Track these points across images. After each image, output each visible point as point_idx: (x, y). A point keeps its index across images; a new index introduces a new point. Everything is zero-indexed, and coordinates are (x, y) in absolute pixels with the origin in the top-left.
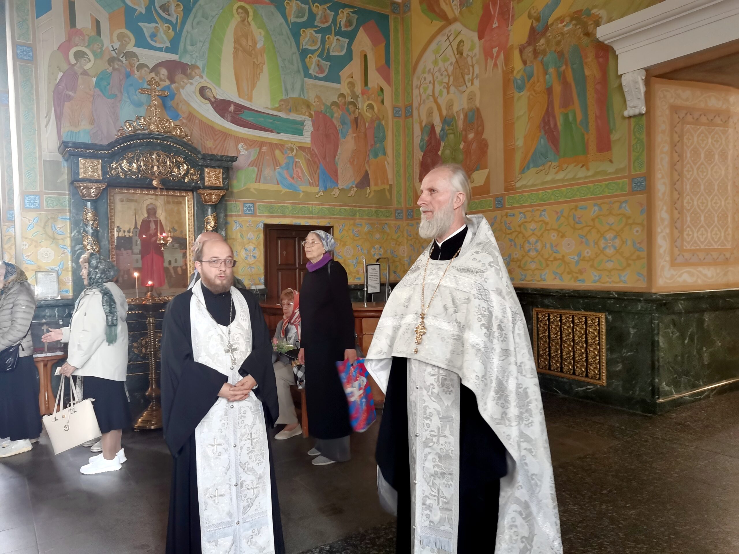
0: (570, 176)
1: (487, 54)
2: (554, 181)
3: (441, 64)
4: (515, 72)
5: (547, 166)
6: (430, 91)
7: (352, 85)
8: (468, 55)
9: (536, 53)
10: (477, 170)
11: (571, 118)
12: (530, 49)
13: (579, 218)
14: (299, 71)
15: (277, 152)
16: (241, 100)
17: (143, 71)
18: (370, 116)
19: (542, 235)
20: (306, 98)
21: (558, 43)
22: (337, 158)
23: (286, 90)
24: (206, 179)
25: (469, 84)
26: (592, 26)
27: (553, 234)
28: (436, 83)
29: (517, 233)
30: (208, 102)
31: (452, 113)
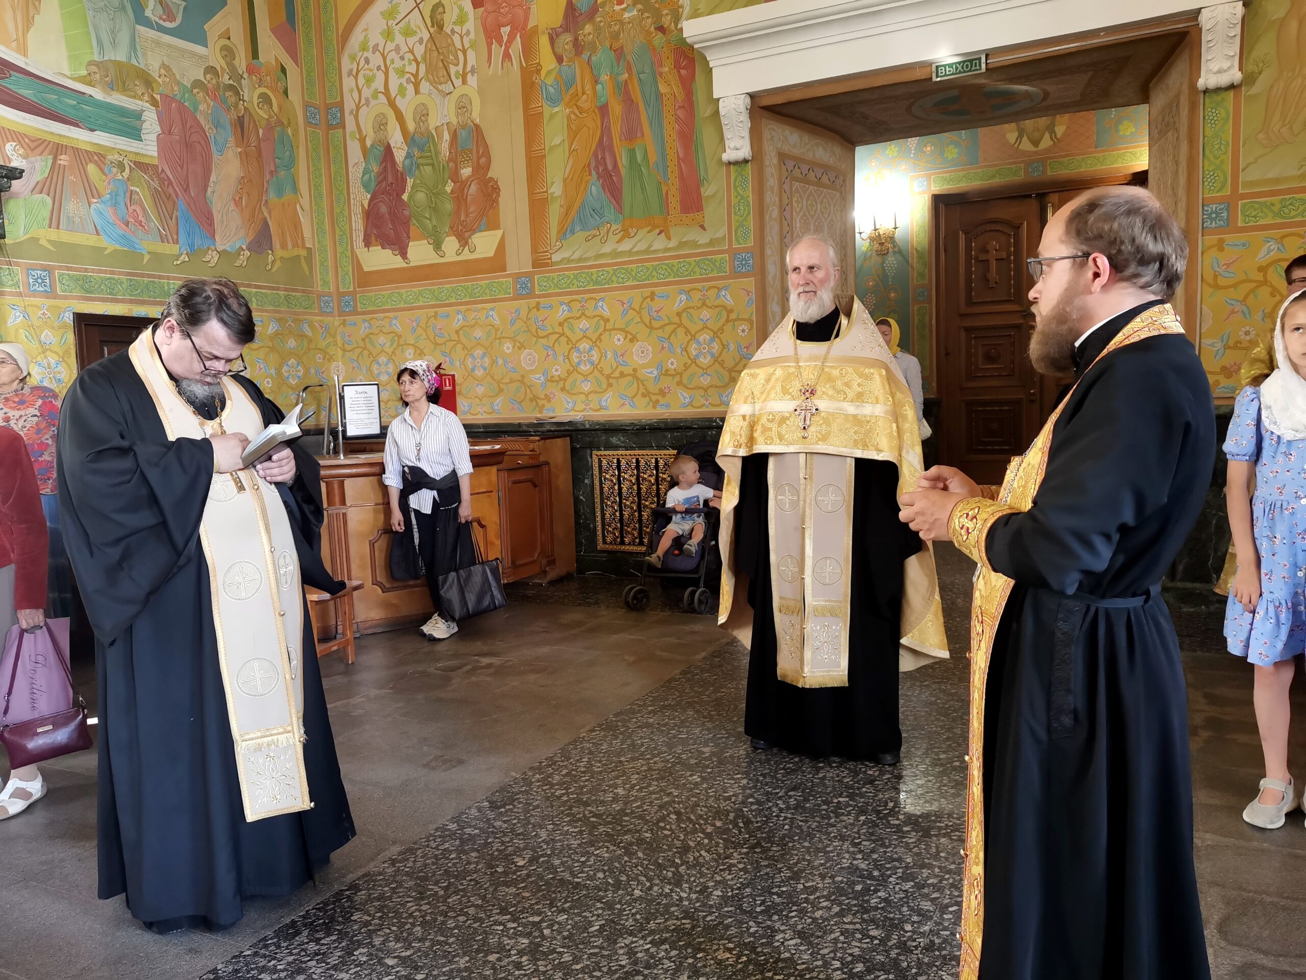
1: (491, 34)
2: (615, 254)
3: (399, 39)
4: (543, 73)
5: (604, 230)
6: (379, 84)
7: (228, 53)
9: (578, 46)
10: (480, 231)
11: (639, 158)
12: (567, 38)
13: (658, 311)
14: (123, 8)
15: (91, 168)
18: (267, 117)
19: (599, 338)
20: (142, 66)
22: (209, 190)
23: (100, 45)
25: (457, 82)
27: (617, 337)
28: (391, 70)
29: (557, 336)
31: (427, 129)
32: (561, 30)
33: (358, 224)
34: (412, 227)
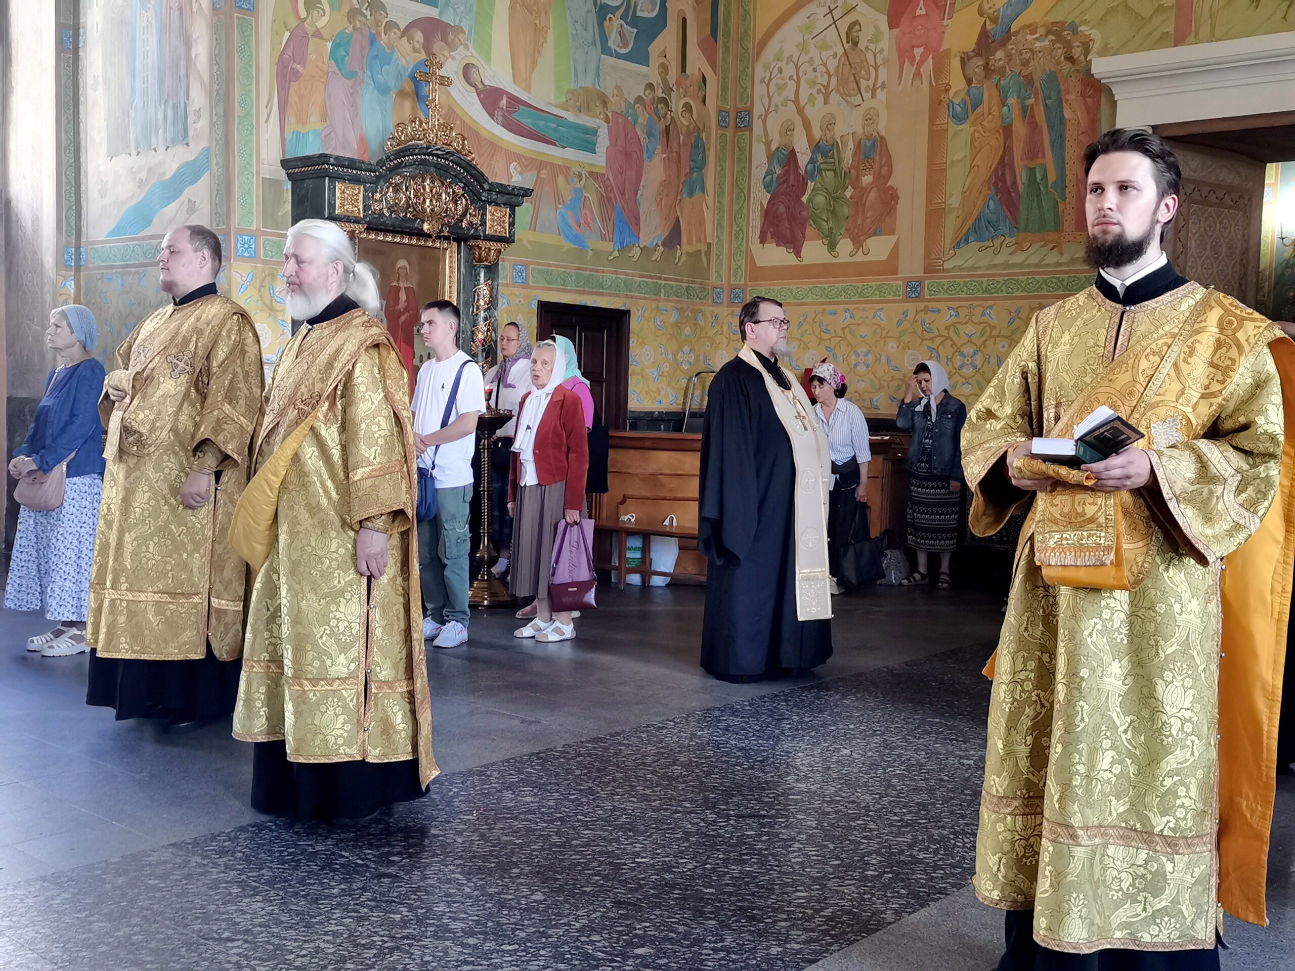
0: (1034, 260)
1: (904, 54)
2: (1006, 265)
3: (814, 52)
4: (951, 93)
5: (997, 242)
6: (790, 92)
7: (664, 69)
8: (867, 47)
9: (988, 69)
10: (875, 234)
11: (1039, 177)
12: (979, 62)
14: (594, 43)
15: (561, 179)
16: (517, 88)
17: (394, 34)
18: (687, 124)
19: (984, 344)
20: (602, 89)
21: (1026, 63)
22: (639, 193)
23: (576, 75)
24: (489, 223)
25: (867, 96)
26: (1079, 49)
27: (1001, 344)
28: (802, 81)
29: (942, 339)
30: (474, 90)
31: (833, 137)
32: (973, 54)
33: (756, 221)
34: (808, 228)
